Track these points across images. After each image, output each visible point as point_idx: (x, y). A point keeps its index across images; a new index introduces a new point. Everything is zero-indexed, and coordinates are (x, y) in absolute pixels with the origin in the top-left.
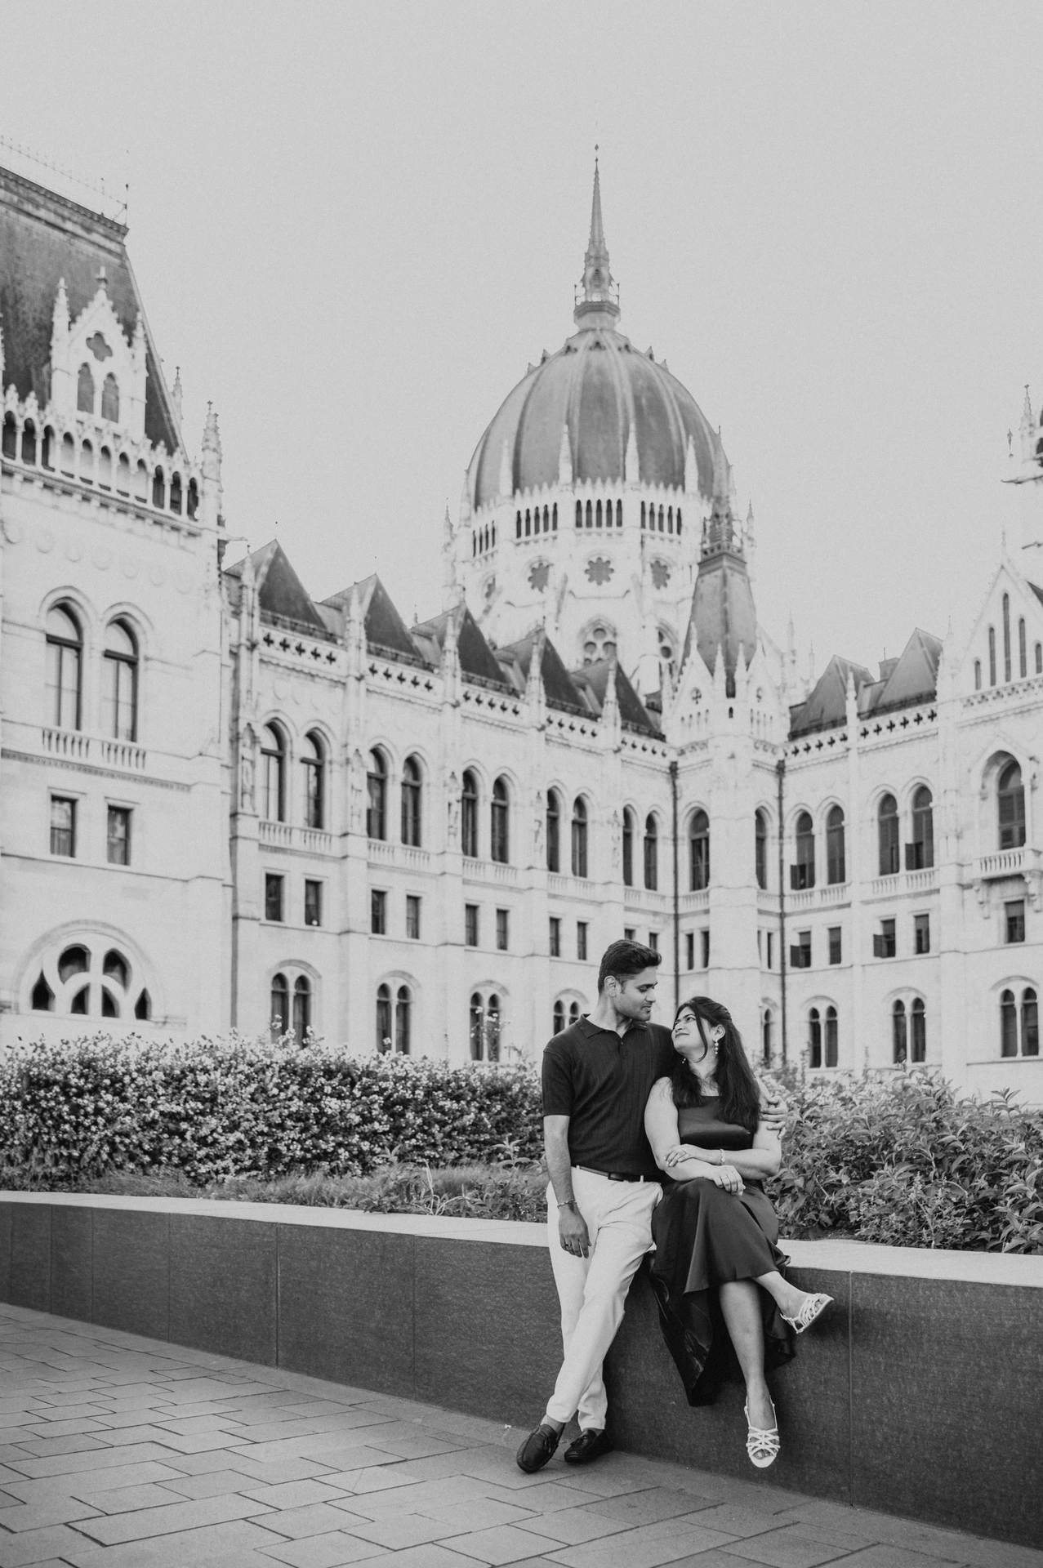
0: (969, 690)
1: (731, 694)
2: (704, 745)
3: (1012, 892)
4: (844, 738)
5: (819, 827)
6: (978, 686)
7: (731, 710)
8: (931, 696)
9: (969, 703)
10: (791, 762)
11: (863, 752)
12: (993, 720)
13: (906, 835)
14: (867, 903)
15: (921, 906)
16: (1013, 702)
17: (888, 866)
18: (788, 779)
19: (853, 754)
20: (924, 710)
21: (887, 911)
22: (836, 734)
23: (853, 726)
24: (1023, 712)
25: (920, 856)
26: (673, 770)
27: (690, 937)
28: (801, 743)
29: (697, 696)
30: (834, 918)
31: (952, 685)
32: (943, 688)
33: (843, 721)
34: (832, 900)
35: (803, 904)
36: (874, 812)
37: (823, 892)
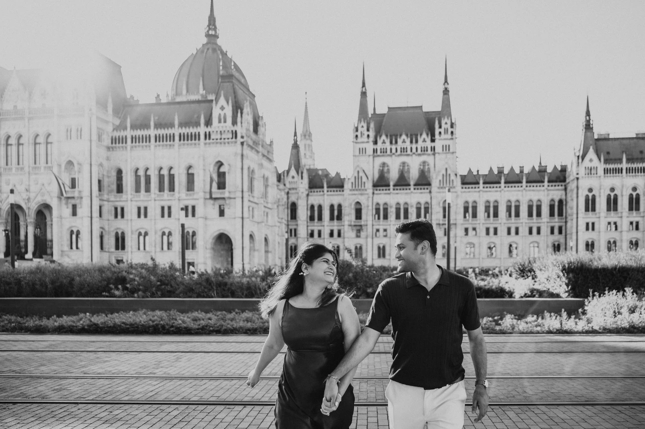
0: (351, 188)
1: (302, 178)
2: (296, 189)
3: (358, 228)
4: (323, 191)
5: (316, 208)
6: (352, 187)
7: (302, 183)
8: (342, 186)
9: (351, 190)
10: (310, 194)
11: (328, 195)
12: (355, 194)
13: (336, 213)
14: (327, 226)
15: (339, 228)
16: (360, 192)
17: (332, 218)
18: (310, 197)
19: (325, 196)
20: (341, 190)
21: (332, 228)
22: (321, 190)
23: (325, 189)
24: (361, 194)
25: (339, 218)
26: (288, 193)
27: (291, 230)
28: (313, 190)
29: (293, 177)
30: (320, 228)
31: (347, 186)
32: (346, 186)
33: (323, 187)
34: (319, 224)
35: (312, 224)
36: (328, 208)
37: (317, 222)
